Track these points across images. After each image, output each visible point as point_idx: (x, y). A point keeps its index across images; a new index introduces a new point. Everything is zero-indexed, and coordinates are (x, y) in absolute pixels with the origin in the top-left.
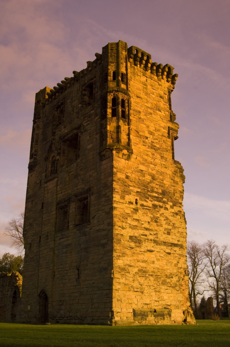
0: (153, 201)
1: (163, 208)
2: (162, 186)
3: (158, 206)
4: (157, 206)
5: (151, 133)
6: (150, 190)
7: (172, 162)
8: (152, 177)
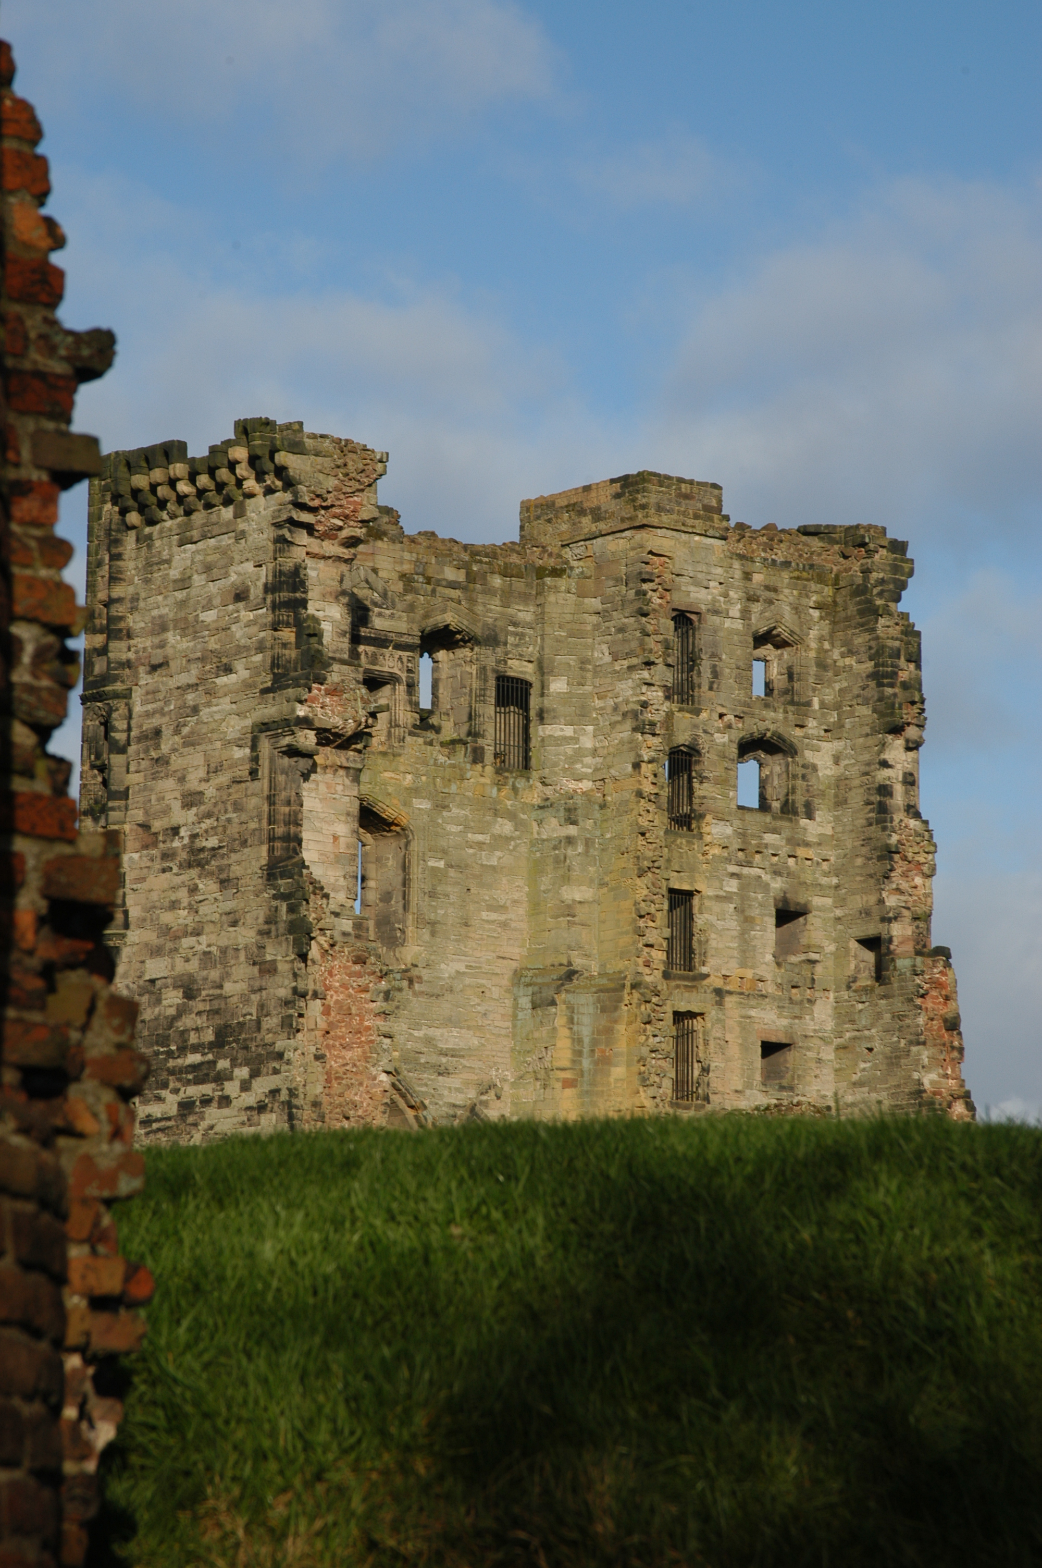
0: (183, 1089)
1: (215, 1104)
2: (217, 1012)
3: (198, 1103)
4: (194, 1102)
5: (191, 800)
6: (174, 1048)
7: (260, 881)
8: (184, 992)
